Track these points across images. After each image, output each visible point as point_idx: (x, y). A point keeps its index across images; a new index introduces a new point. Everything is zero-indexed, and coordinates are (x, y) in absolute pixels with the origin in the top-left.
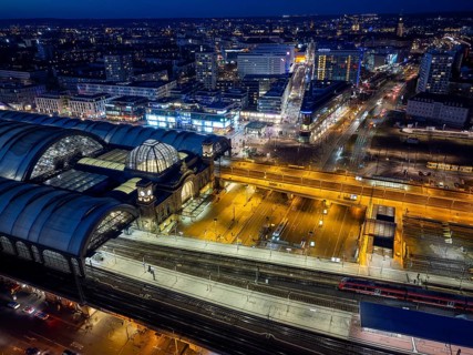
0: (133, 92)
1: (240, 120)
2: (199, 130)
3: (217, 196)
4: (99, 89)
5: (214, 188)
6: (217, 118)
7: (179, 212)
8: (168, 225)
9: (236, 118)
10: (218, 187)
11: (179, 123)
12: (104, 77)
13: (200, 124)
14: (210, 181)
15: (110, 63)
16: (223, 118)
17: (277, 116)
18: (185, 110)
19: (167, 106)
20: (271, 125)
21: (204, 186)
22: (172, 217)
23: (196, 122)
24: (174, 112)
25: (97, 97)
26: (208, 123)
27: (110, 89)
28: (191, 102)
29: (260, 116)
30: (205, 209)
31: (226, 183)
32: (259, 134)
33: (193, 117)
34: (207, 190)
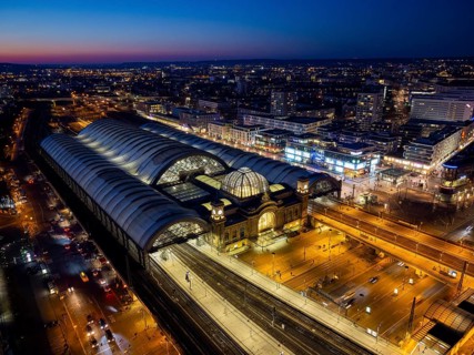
0: (286, 126)
1: (379, 165)
2: (330, 168)
3: (302, 234)
4: (259, 120)
5: (305, 225)
6: (350, 159)
7: (254, 238)
8: (239, 247)
9: (374, 162)
10: (309, 226)
11: (312, 159)
12: (268, 110)
13: (332, 162)
14: (300, 218)
15: (276, 99)
16: (356, 159)
17: (425, 167)
18: (321, 147)
19: (306, 141)
20: (414, 175)
21: (292, 221)
22: (246, 241)
23: (328, 160)
24: (311, 148)
25: (252, 128)
26: (339, 163)
27: (267, 122)
28: (329, 140)
29: (405, 163)
30: (281, 242)
31: (319, 224)
32: (395, 182)
33: (327, 154)
34: (295, 225)
